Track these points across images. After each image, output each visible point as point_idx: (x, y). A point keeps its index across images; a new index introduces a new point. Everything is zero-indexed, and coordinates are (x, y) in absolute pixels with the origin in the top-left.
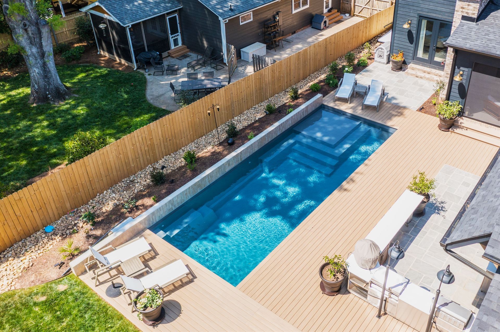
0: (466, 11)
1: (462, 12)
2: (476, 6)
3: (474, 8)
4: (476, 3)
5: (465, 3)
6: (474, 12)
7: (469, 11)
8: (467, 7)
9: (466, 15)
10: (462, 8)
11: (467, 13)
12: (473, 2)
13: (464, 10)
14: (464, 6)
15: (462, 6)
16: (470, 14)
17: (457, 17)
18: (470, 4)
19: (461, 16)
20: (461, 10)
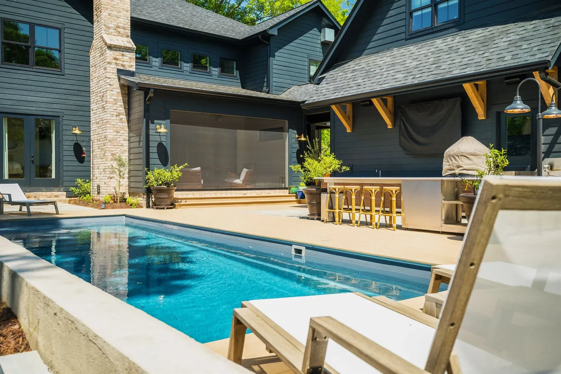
0: (121, 62)
1: (116, 64)
2: (131, 56)
3: (130, 58)
4: (130, 52)
5: (117, 52)
6: (131, 64)
7: (124, 63)
8: (121, 57)
9: (122, 68)
10: (116, 59)
11: (123, 65)
12: (127, 52)
13: (118, 62)
14: (117, 57)
15: (114, 56)
16: (126, 66)
17: (112, 71)
18: (124, 53)
19: (116, 70)
20: (114, 61)
